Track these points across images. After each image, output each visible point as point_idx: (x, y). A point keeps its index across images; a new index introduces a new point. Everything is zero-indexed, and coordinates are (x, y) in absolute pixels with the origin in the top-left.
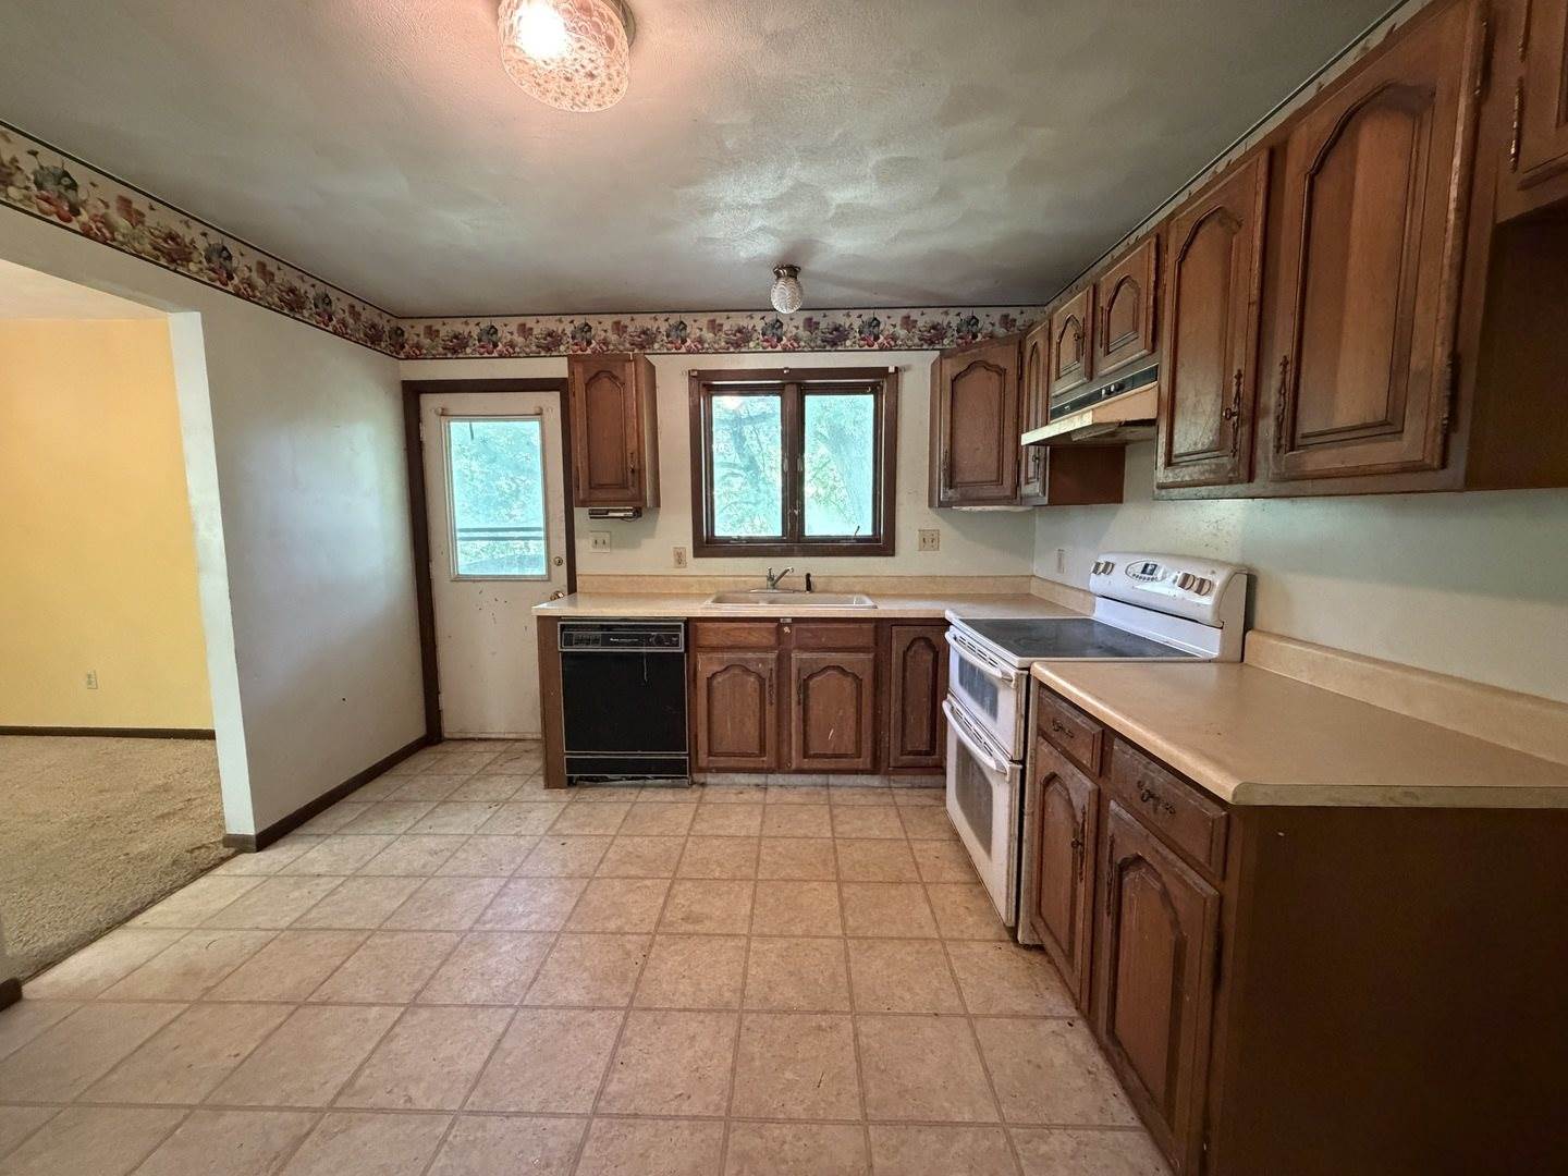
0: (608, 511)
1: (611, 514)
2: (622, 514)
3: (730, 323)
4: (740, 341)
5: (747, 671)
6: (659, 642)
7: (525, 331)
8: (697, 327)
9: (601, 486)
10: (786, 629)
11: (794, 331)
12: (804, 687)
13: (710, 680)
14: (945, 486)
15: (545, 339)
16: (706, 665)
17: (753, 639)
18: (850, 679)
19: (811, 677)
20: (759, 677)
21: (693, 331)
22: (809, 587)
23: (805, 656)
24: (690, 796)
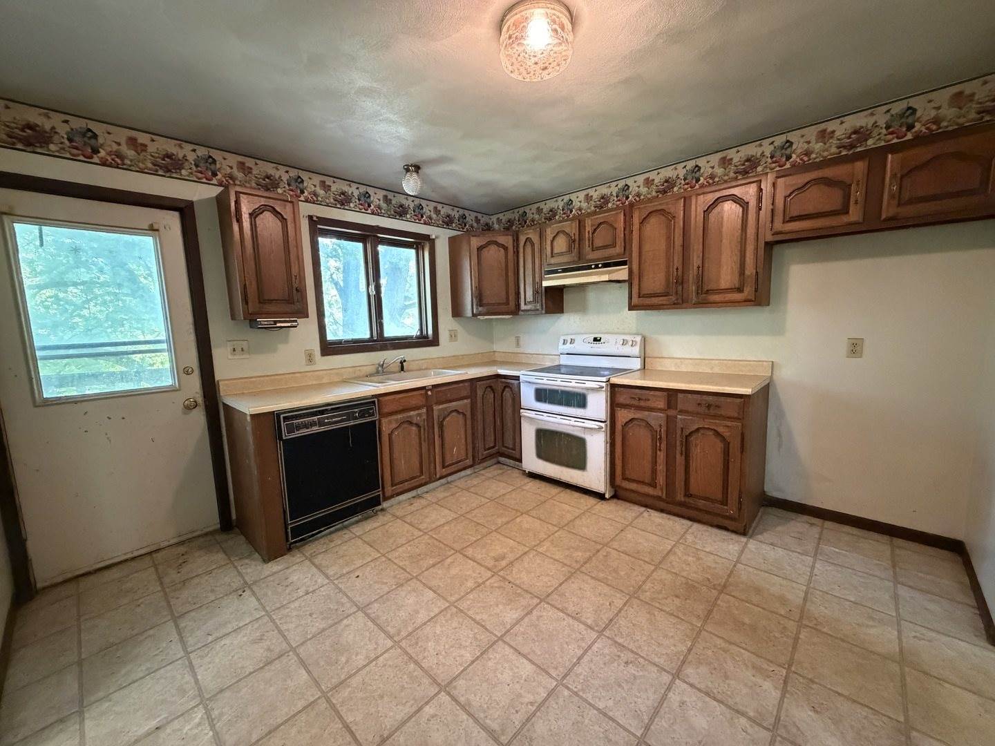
0: (275, 322)
1: (278, 325)
2: (289, 324)
3: (337, 186)
4: (343, 201)
5: (411, 423)
6: (362, 415)
7: (136, 146)
8: (311, 183)
9: (270, 301)
10: (429, 393)
11: (377, 202)
12: (441, 426)
13: (390, 435)
14: (477, 305)
15: (163, 159)
16: (387, 426)
17: (414, 402)
18: (461, 416)
19: (444, 419)
20: (418, 425)
22: (402, 369)
23: (441, 407)
24: (381, 519)
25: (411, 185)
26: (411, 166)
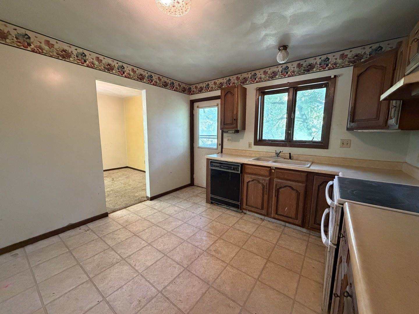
0: (228, 131)
1: (229, 132)
2: (231, 132)
3: (270, 71)
4: (273, 76)
5: (259, 182)
6: (234, 169)
7: (215, 83)
8: (260, 74)
9: (227, 124)
10: (273, 171)
11: (293, 69)
12: (278, 191)
13: (248, 183)
14: (350, 121)
15: (220, 85)
16: (247, 178)
17: (262, 173)
18: (295, 192)
19: (280, 188)
20: (263, 185)
21: (258, 75)
22: (290, 158)
23: (279, 181)
24: (239, 215)
25: (280, 58)
26: (281, 47)
